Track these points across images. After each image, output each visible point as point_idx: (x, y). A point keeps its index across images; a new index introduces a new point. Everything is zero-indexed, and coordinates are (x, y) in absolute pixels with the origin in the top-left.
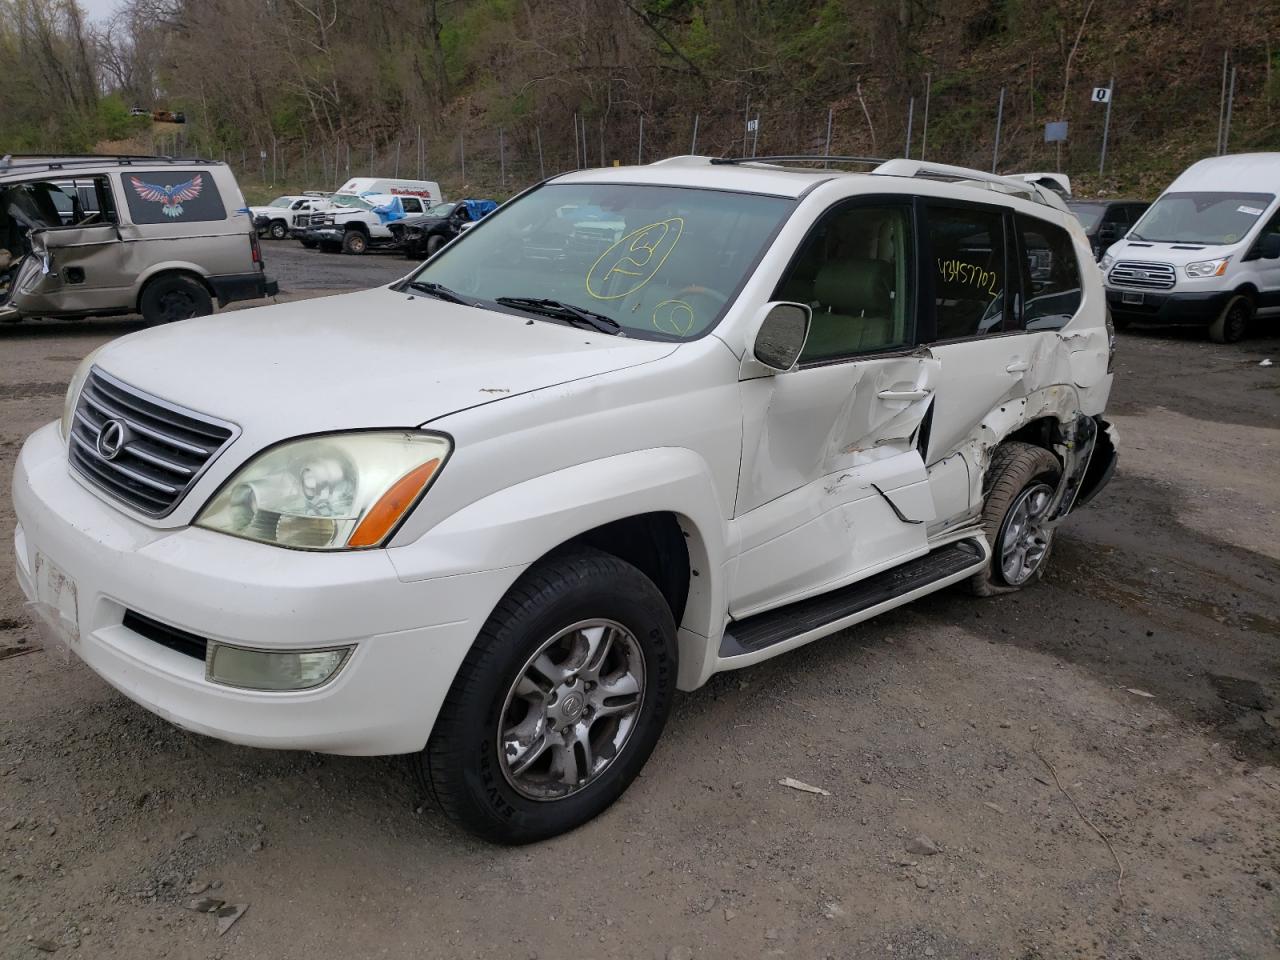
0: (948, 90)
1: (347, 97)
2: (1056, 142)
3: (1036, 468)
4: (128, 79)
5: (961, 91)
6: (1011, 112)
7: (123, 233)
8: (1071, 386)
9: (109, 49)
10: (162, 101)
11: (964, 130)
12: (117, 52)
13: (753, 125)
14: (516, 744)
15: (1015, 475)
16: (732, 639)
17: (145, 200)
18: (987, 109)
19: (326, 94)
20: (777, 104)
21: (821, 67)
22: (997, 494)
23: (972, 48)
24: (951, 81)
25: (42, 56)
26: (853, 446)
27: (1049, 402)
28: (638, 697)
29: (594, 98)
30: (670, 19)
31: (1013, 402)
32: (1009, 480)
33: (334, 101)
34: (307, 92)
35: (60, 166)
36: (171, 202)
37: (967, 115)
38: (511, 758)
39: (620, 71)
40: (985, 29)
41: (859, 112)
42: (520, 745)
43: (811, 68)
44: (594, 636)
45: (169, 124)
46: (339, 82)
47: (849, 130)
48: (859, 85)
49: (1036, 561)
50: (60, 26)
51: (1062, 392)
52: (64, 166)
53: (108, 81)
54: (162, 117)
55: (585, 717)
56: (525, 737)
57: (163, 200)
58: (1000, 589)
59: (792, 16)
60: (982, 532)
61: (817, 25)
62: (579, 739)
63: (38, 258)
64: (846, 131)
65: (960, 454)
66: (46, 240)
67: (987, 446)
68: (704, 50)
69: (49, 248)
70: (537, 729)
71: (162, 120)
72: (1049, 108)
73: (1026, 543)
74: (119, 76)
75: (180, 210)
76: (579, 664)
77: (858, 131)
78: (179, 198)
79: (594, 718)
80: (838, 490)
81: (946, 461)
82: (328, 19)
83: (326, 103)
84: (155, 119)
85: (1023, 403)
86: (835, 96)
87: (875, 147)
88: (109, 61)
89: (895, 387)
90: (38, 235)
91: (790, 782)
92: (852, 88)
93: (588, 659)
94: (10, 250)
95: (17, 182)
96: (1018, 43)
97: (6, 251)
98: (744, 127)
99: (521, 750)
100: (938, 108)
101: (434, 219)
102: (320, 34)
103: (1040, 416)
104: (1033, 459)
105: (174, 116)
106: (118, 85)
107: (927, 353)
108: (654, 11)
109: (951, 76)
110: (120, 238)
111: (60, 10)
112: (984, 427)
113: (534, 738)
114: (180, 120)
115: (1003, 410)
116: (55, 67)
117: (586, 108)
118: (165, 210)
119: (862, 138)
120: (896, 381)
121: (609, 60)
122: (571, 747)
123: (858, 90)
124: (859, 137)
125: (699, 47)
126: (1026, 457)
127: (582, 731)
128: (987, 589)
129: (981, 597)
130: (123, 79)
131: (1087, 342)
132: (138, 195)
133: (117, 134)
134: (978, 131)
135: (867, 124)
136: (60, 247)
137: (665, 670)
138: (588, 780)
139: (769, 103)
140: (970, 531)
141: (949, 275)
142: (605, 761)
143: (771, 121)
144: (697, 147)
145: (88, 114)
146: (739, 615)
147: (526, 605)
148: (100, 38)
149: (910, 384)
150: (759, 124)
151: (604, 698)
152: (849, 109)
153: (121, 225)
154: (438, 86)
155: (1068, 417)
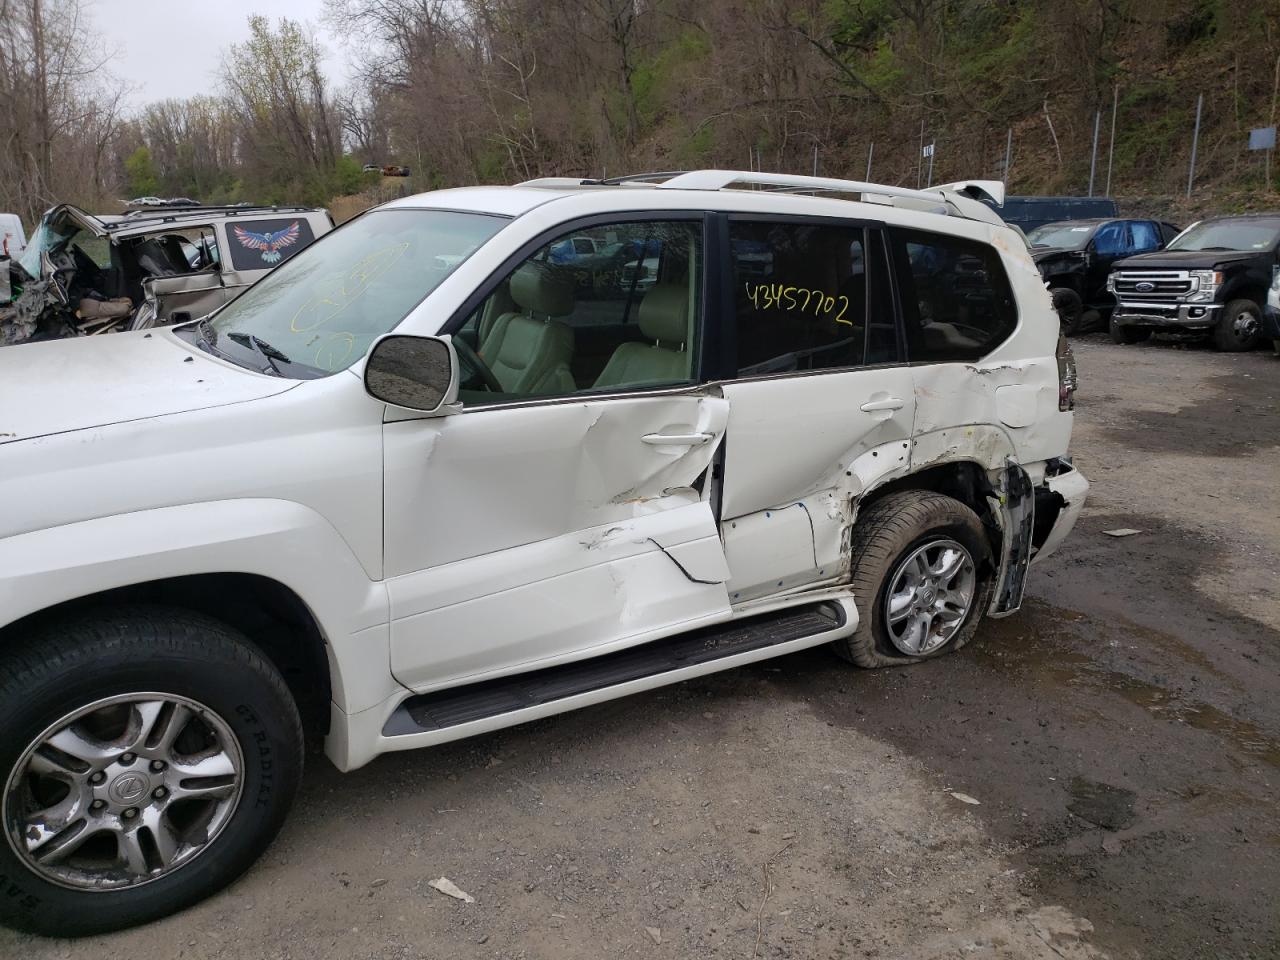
0: (1142, 101)
1: (544, 144)
2: (1265, 150)
3: (928, 521)
4: (367, 140)
5: (1156, 101)
6: (1211, 121)
7: (224, 279)
8: (996, 426)
9: (352, 112)
10: (393, 158)
11: (1159, 144)
12: (358, 115)
13: (929, 151)
14: (40, 828)
15: (896, 528)
16: (406, 716)
17: (247, 248)
18: (1187, 119)
19: (524, 142)
20: (959, 127)
21: (1007, 86)
22: (873, 551)
23: (1177, 54)
24: (1144, 92)
25: (290, 122)
26: (626, 496)
27: (958, 446)
28: (236, 779)
29: (770, 130)
30: (858, 47)
31: (890, 446)
32: (888, 534)
33: (532, 148)
34: (506, 140)
35: (173, 219)
36: (270, 249)
37: (1164, 126)
38: (32, 844)
39: (797, 103)
40: (1190, 33)
41: (1047, 131)
42: (46, 829)
43: (998, 87)
44: (150, 712)
45: (396, 178)
46: (536, 130)
47: (1035, 150)
48: (1046, 102)
49: (952, 629)
50: (306, 94)
51: (981, 434)
52: (177, 219)
53: (350, 142)
54: (390, 172)
55: (155, 798)
56: (55, 820)
57: (263, 246)
58: (891, 660)
59: (984, 35)
60: (849, 593)
61: (1010, 42)
62: (145, 824)
63: (150, 305)
64: (1031, 152)
65: (801, 505)
66: (154, 289)
67: (851, 496)
68: (887, 77)
69: (157, 295)
70: (72, 813)
71: (391, 175)
72: (1260, 113)
73: (933, 606)
74: (360, 137)
75: (278, 256)
76: (132, 741)
77: (1045, 150)
78: (277, 245)
79: (169, 801)
80: (602, 545)
81: (770, 512)
82: (526, 70)
83: (523, 149)
84: (385, 174)
85: (905, 446)
86: (1021, 116)
87: (1060, 168)
88: (352, 123)
89: (665, 430)
90: (149, 284)
91: (443, 884)
92: (1039, 107)
93: (141, 737)
94: (131, 298)
95: (139, 234)
96: (1229, 45)
97: (128, 299)
98: (919, 151)
99: (45, 835)
100: (1128, 122)
101: (601, 259)
102: (519, 84)
103: (945, 460)
104: (924, 510)
105: (401, 170)
106: (359, 145)
107: (717, 392)
108: (843, 40)
109: (1146, 84)
110: (222, 284)
111: (305, 78)
112: (849, 474)
113: (66, 822)
114: (404, 174)
115: (875, 454)
116: (300, 131)
117: (763, 141)
118: (264, 257)
119: (1048, 160)
120: (667, 422)
121: (787, 91)
122: (132, 834)
123: (1045, 107)
124: (1044, 157)
125: (885, 75)
126: (913, 509)
127: (151, 817)
128: (870, 658)
129: (865, 668)
130: (363, 138)
131: (1022, 375)
132: (240, 244)
133: (351, 190)
134: (1175, 144)
135: (1053, 143)
136: (166, 294)
137: (268, 751)
138: (165, 869)
139: (951, 128)
140: (822, 593)
141: (762, 301)
142: (193, 849)
143: (952, 146)
144: (870, 176)
145: (326, 173)
146: (423, 687)
147: (21, 676)
148: (344, 103)
149: (686, 426)
150: (935, 150)
151: (179, 780)
152: (1036, 128)
153: (224, 272)
154: (628, 128)
155: (994, 462)
